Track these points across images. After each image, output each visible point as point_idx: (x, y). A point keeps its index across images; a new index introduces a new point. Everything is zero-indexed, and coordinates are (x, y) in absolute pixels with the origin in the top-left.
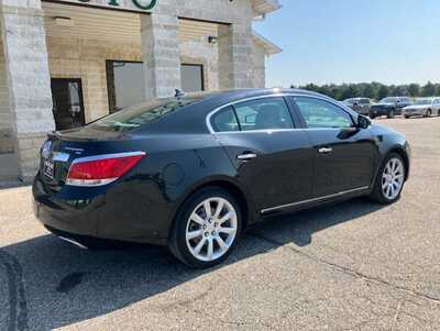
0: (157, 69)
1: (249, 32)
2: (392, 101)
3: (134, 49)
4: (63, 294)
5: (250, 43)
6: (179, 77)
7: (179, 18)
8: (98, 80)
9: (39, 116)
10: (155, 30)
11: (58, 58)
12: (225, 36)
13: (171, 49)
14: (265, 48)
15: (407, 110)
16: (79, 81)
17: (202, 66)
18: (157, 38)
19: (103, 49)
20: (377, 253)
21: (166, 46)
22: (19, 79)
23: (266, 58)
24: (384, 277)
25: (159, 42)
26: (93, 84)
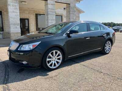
0: (49, 16)
1: (75, 7)
2: (116, 27)
3: (43, 11)
4: (19, 73)
5: (75, 10)
6: (55, 18)
7: (56, 2)
8: (33, 19)
9: (16, 28)
10: (49, 5)
11: (23, 13)
12: (68, 7)
13: (53, 11)
14: (80, 11)
15: (121, 30)
16: (28, 19)
17: (62, 16)
18: (49, 7)
19: (35, 11)
20: (107, 67)
21: (51, 10)
22: (12, 18)
23: (80, 14)
24: (109, 73)
25: (49, 8)
26: (32, 20)
